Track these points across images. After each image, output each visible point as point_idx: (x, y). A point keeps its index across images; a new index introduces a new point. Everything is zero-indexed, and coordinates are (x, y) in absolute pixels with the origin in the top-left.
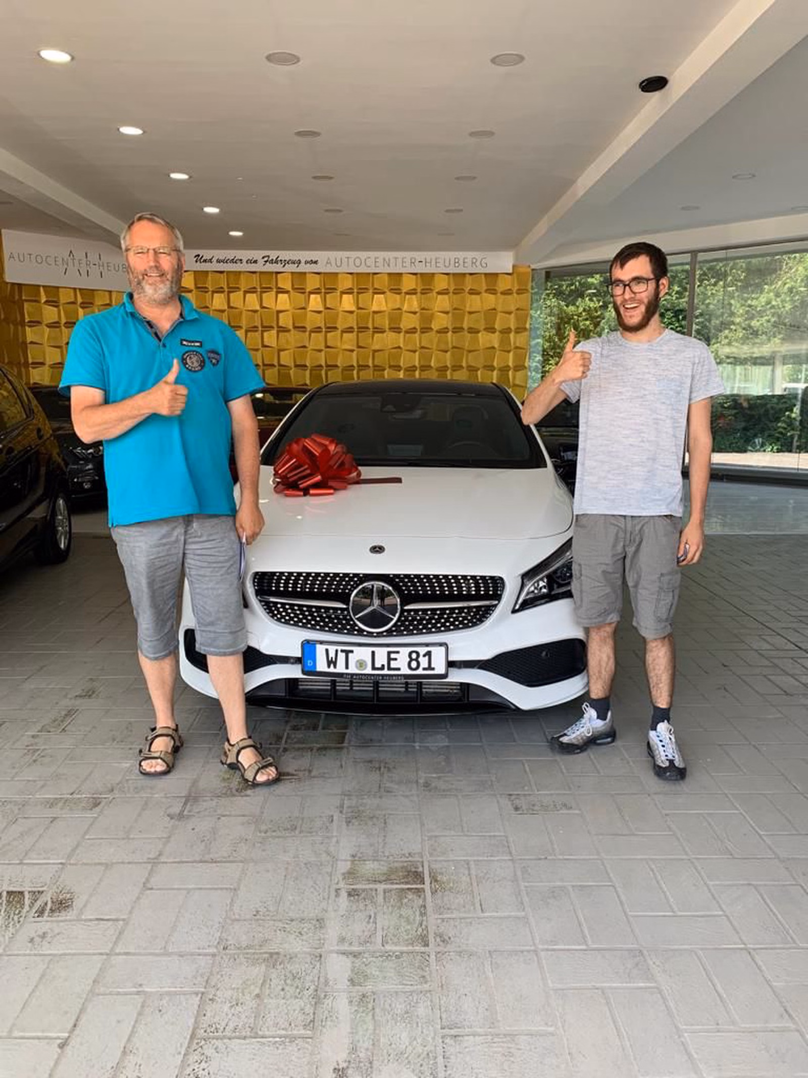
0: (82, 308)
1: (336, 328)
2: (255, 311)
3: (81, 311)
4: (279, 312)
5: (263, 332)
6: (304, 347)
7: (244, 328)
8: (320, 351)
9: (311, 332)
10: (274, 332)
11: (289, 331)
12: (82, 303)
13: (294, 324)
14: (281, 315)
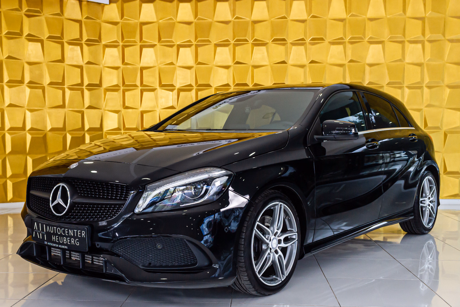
0: (28, 16)
1: (322, 39)
2: (227, 23)
3: (26, 20)
4: (255, 22)
5: (235, 45)
6: (284, 62)
7: (214, 42)
8: (302, 66)
9: (293, 44)
10: (249, 46)
11: (264, 44)
12: (28, 11)
13: (272, 37)
14: (257, 26)
